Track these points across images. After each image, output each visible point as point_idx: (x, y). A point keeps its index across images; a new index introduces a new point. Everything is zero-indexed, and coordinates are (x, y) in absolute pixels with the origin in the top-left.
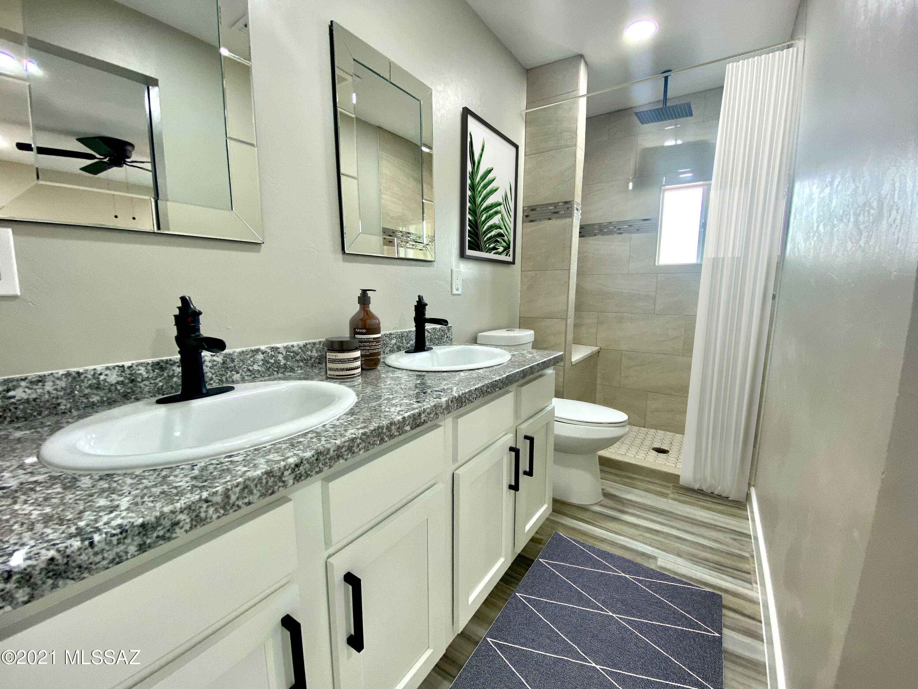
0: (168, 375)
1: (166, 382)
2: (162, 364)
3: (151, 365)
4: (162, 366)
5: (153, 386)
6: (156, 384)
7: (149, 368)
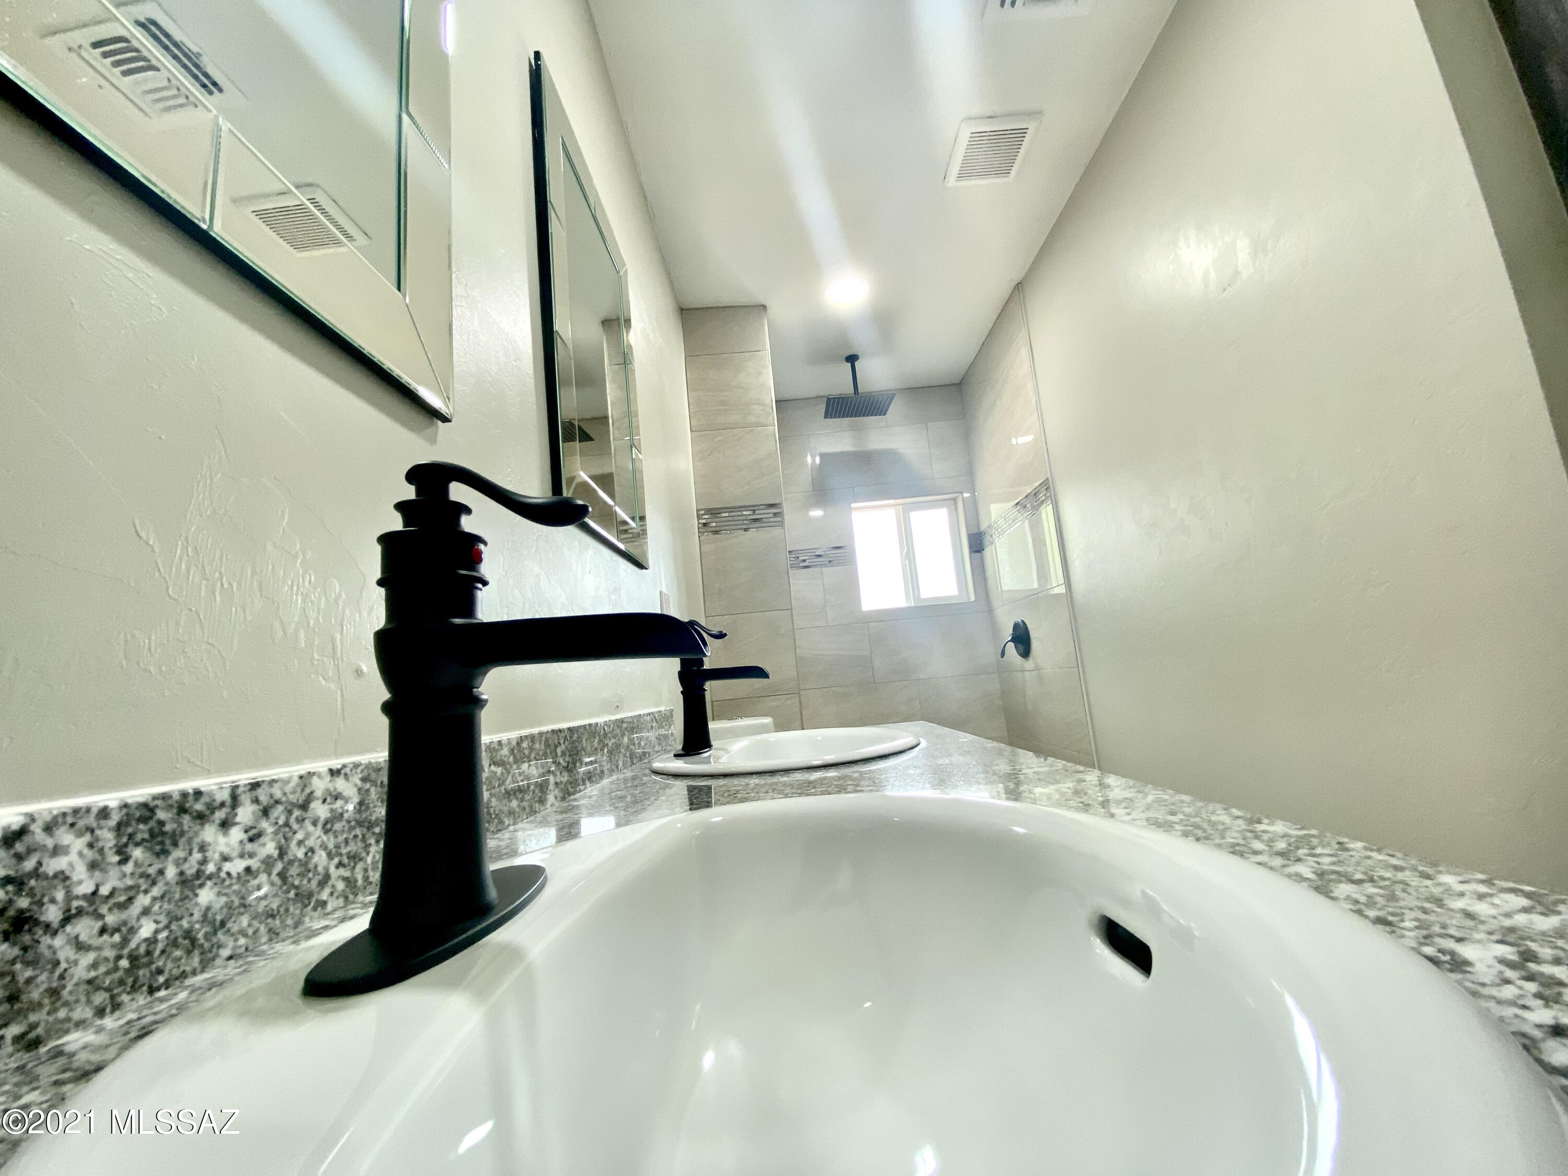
0: (182, 873)
1: (168, 913)
2: (161, 815)
3: (115, 818)
4: (161, 823)
5: (113, 946)
6: (128, 931)
7: (108, 838)
